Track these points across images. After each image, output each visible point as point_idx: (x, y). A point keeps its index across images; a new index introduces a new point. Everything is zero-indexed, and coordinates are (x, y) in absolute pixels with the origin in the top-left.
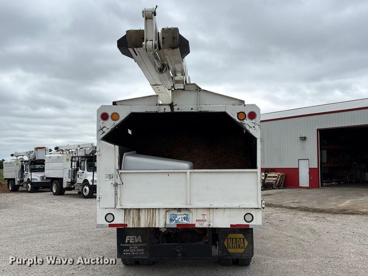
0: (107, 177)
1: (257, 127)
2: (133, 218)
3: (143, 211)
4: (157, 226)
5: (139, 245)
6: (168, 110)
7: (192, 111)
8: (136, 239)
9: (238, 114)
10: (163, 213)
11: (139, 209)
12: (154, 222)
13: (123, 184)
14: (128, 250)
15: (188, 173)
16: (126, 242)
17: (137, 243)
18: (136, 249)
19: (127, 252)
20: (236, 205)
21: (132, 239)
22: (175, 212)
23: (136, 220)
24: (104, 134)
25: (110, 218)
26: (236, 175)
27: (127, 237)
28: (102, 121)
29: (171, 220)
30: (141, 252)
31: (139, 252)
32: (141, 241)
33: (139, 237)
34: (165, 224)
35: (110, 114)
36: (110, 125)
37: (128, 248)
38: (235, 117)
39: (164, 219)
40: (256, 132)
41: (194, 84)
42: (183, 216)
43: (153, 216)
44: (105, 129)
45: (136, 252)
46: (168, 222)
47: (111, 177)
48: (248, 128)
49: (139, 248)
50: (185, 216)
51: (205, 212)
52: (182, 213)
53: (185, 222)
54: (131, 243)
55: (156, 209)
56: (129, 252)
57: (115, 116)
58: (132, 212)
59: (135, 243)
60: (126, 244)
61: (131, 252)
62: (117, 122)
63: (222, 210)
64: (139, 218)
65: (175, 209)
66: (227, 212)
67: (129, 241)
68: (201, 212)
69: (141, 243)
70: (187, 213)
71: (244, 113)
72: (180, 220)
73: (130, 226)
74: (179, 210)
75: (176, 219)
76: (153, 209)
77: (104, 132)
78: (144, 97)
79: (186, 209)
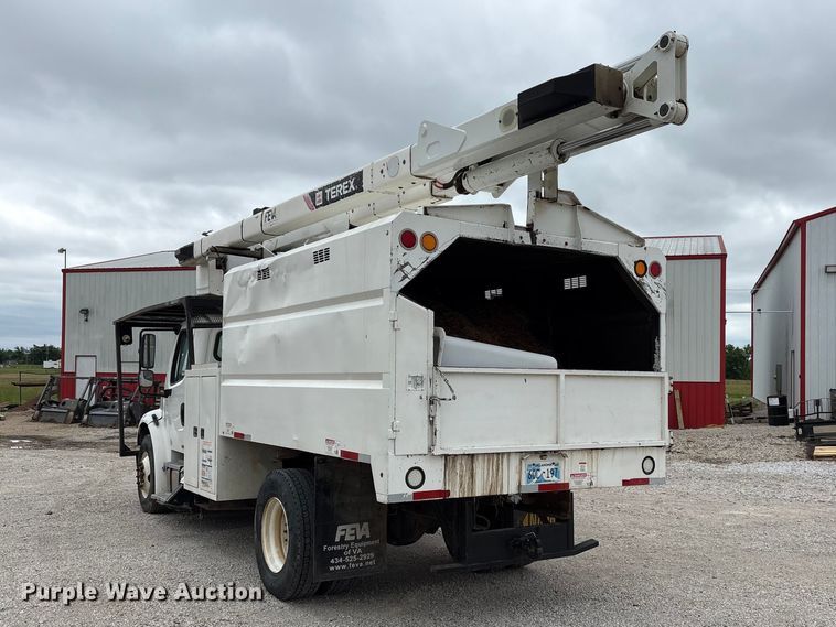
0: (410, 383)
1: (661, 291)
2: (461, 477)
3: (480, 458)
4: (505, 493)
5: (364, 544)
6: (527, 241)
7: (567, 247)
8: (358, 529)
9: (636, 263)
10: (515, 461)
11: (472, 456)
12: (500, 482)
13: (454, 398)
14: (341, 560)
15: (562, 378)
16: (337, 540)
17: (360, 541)
18: (358, 555)
19: (339, 564)
20: (632, 441)
21: (349, 532)
22: (537, 460)
23: (466, 480)
24: (407, 281)
25: (415, 478)
26: (632, 383)
27: (340, 528)
28: (402, 250)
29: (530, 477)
30: (369, 560)
31: (364, 562)
32: (368, 536)
33: (366, 525)
34: (520, 486)
35: (419, 236)
36: (418, 259)
37: (340, 553)
38: (631, 269)
39: (517, 476)
40: (660, 303)
41: (570, 194)
42: (550, 468)
43: (498, 470)
44: (407, 269)
45: (358, 561)
46: (524, 483)
47: (417, 381)
48: (649, 292)
49: (366, 550)
50: (553, 467)
51: (585, 458)
52: (549, 460)
53: (554, 479)
54: (349, 542)
55: (503, 453)
56: (344, 563)
57: (430, 241)
58: (458, 461)
59: (356, 541)
60: (337, 544)
61: (347, 564)
62: (434, 255)
63: (611, 452)
64: (472, 476)
65: (536, 452)
66: (618, 454)
67: (342, 537)
68: (578, 458)
69: (368, 540)
70: (555, 460)
71: (643, 262)
72: (545, 476)
73: (456, 494)
74: (543, 454)
75: (539, 474)
76: (498, 454)
77: (405, 276)
78: (481, 207)
79: (555, 452)
